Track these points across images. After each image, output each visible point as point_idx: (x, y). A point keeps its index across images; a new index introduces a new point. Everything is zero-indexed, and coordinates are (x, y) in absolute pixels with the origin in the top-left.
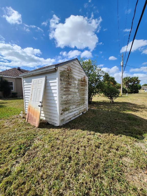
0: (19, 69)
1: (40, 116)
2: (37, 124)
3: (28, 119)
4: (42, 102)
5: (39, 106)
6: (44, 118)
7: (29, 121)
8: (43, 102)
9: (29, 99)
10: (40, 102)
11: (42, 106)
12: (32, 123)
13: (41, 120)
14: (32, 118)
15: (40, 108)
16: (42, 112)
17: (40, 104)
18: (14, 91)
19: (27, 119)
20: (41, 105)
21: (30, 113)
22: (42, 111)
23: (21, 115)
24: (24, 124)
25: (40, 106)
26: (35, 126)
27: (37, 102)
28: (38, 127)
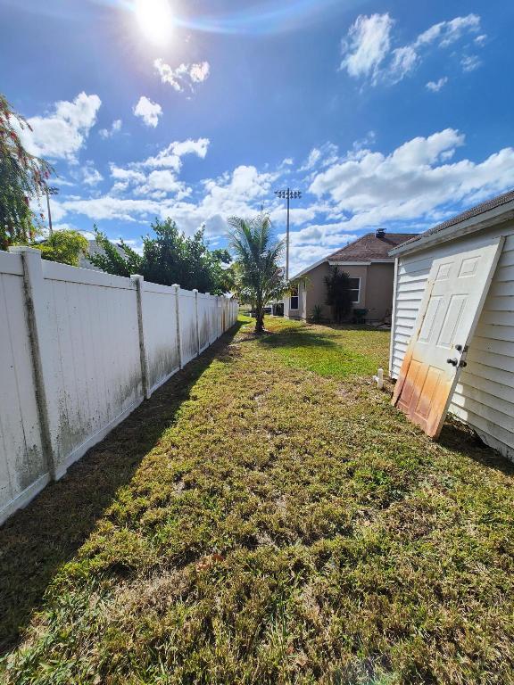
0: (381, 235)
1: (449, 402)
2: (433, 427)
3: (399, 397)
4: (466, 348)
5: (450, 361)
6: (464, 416)
7: (402, 407)
8: (469, 350)
9: (413, 333)
10: (459, 348)
11: (463, 364)
12: (413, 415)
13: (448, 418)
14: (414, 401)
15: (452, 370)
16: (459, 389)
17: (458, 356)
18: (358, 303)
19: (395, 399)
20: (461, 362)
21: (407, 379)
22: (461, 383)
23: (377, 379)
24: (384, 409)
25: (454, 364)
26: (423, 432)
27: (443, 344)
28: (436, 440)
